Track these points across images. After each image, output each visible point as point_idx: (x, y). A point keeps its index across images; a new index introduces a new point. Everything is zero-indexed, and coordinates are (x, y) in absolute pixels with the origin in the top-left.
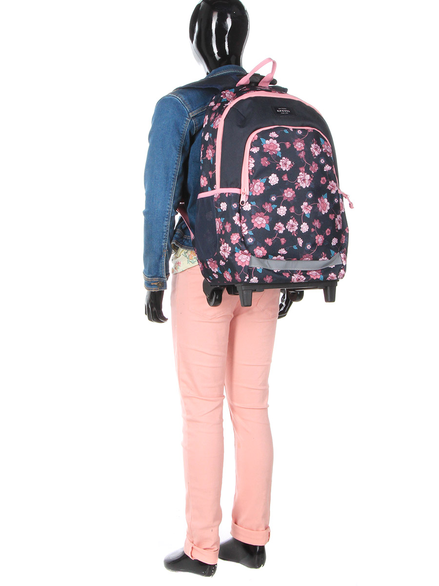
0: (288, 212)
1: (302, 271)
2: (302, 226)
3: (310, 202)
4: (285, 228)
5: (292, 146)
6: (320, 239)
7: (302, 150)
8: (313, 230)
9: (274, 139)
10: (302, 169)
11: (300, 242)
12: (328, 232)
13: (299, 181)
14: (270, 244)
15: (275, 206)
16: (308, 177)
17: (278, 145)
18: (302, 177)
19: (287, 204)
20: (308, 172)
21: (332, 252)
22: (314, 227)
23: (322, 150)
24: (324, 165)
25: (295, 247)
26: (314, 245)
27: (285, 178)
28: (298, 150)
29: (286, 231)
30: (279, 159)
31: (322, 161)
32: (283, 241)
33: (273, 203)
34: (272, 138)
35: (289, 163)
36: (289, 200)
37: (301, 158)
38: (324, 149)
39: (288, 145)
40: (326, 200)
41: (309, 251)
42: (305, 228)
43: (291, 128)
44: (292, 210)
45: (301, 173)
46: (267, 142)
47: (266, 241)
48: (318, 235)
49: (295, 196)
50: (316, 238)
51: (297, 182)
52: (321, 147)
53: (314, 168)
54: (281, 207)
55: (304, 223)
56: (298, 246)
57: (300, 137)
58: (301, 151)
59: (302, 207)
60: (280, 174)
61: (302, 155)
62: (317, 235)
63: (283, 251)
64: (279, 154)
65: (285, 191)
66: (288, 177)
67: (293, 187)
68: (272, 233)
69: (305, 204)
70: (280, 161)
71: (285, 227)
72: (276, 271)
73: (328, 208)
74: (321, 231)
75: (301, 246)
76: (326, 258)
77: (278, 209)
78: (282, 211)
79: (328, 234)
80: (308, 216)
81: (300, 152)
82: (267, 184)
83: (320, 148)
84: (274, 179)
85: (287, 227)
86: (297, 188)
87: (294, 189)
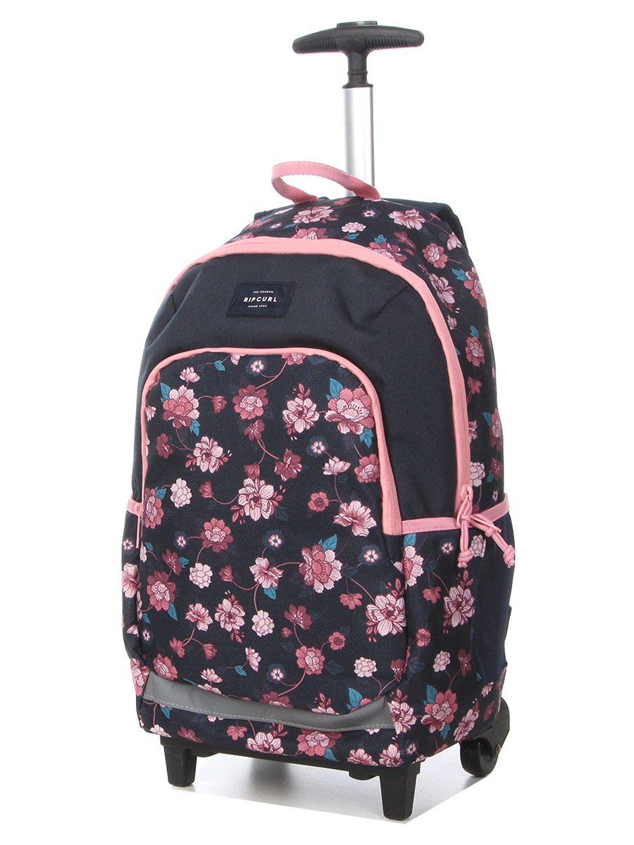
0: (215, 579)
1: (286, 728)
2: (255, 619)
3: (275, 557)
4: (213, 618)
5: (230, 406)
6: (311, 660)
7: (257, 418)
8: (286, 632)
9: (190, 385)
10: (253, 469)
11: (254, 659)
12: (337, 640)
13: (242, 501)
14: (181, 653)
15: (185, 561)
16: (268, 491)
17: (196, 403)
18: (250, 490)
19: (211, 557)
20: (268, 476)
21: (354, 694)
22: (290, 625)
23: (322, 416)
24: (324, 458)
25: (240, 671)
26: (293, 670)
27: (207, 491)
28: (244, 417)
29: (215, 625)
30: (193, 440)
31: (318, 447)
32: (209, 651)
33: (181, 552)
34: (184, 383)
35: (218, 451)
36: (216, 550)
37: (251, 438)
38: (329, 413)
39: (219, 403)
40: (330, 555)
41: (277, 687)
42: (263, 623)
43: (237, 354)
44: (227, 576)
45: (248, 481)
46: (174, 394)
47: (172, 645)
48: (304, 648)
49: (231, 539)
50: (298, 653)
51: (236, 503)
52: (322, 406)
53: (290, 466)
54: (198, 566)
55: (260, 613)
56: (248, 667)
57: (257, 380)
58: (253, 421)
59: (253, 569)
60: (195, 479)
61: (255, 431)
62: (299, 647)
63: (210, 675)
64: (195, 429)
65: (207, 525)
66: (213, 490)
67: (225, 514)
68: (183, 628)
69: (262, 562)
70: (194, 447)
71: (212, 614)
72: (212, 719)
73: (337, 576)
74: (314, 638)
75: (256, 670)
76: (330, 710)
77: (191, 569)
78: (201, 575)
79: (335, 647)
80: (273, 596)
81: (249, 423)
82: (167, 503)
83: (317, 410)
84: (181, 493)
85: (217, 615)
86: (238, 520)
87: (228, 523)
